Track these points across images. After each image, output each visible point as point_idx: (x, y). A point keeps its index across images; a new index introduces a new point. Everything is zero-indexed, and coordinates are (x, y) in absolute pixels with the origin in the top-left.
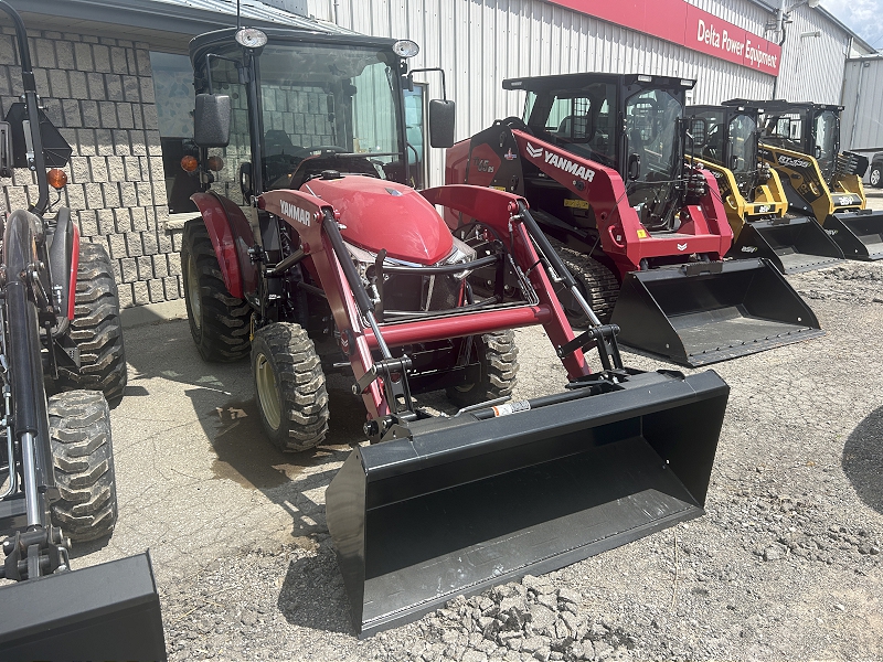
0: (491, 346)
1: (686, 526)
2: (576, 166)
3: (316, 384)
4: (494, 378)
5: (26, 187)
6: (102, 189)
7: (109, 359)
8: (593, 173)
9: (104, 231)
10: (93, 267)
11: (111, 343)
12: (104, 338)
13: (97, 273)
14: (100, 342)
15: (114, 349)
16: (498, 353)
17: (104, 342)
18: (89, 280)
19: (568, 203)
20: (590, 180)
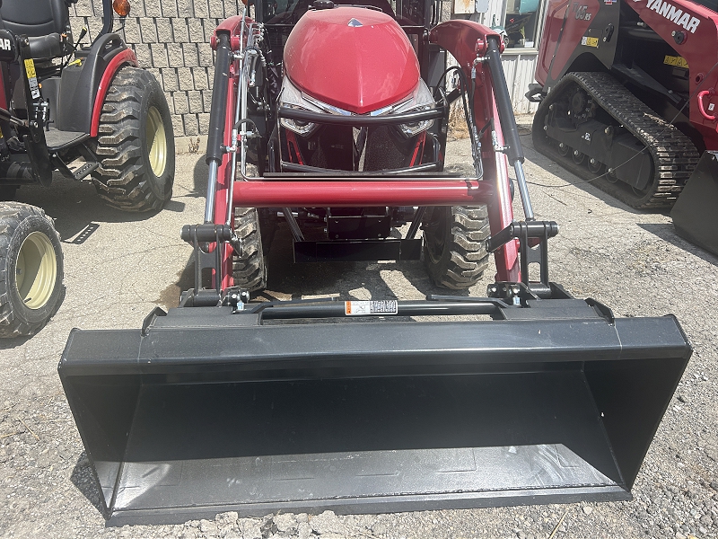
0: (458, 219)
1: (588, 510)
2: (680, 12)
3: (244, 232)
4: (456, 256)
5: (138, 19)
6: (202, 24)
7: (130, 176)
8: (698, 22)
9: (203, 64)
10: (124, 90)
11: (132, 161)
12: (124, 157)
13: (125, 96)
14: (121, 160)
15: (136, 168)
16: (465, 229)
17: (124, 161)
18: (116, 102)
19: (669, 60)
20: (693, 31)
